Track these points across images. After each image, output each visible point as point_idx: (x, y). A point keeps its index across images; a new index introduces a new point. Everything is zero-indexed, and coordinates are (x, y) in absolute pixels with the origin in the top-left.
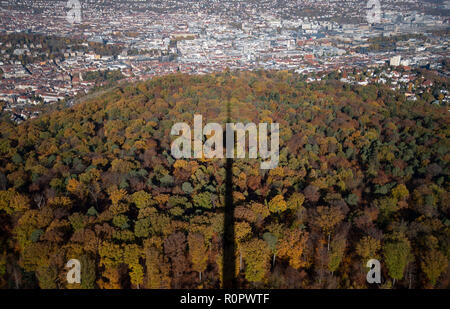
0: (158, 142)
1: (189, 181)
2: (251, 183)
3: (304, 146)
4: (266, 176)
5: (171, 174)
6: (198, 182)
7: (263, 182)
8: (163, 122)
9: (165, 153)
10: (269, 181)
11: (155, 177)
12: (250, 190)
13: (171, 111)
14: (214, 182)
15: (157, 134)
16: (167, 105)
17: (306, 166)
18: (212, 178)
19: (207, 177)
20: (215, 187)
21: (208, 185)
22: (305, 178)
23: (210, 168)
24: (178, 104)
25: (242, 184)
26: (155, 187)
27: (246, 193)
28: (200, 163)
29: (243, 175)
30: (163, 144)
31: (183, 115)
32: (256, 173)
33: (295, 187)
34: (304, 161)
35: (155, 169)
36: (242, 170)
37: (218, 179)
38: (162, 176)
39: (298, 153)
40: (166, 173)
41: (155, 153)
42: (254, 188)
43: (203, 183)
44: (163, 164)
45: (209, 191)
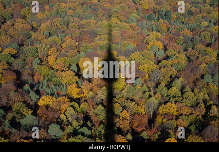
0: (18, 74)
1: (58, 123)
2: (136, 124)
3: (202, 77)
4: (155, 115)
5: (34, 114)
6: (69, 123)
7: (151, 122)
8: (25, 48)
9: (26, 87)
10: (159, 120)
11: (14, 118)
12: (134, 133)
13: (34, 35)
14: (89, 123)
15: (17, 64)
16: (29, 27)
17: (205, 102)
18: (87, 118)
19: (81, 116)
20: (90, 129)
21: (82, 126)
22: (204, 117)
23: (84, 106)
24: (44, 26)
25: (124, 125)
26: (14, 130)
27: (129, 137)
28: (72, 100)
29: (126, 114)
30: (25, 77)
31: (50, 39)
32: (143, 111)
33: (192, 128)
34: (203, 95)
35: (15, 108)
36: (124, 107)
37: (94, 119)
38: (23, 116)
39: (195, 85)
40: (28, 113)
41: (14, 88)
42: (139, 130)
43: (75, 124)
44: (24, 102)
45: (83, 134)
